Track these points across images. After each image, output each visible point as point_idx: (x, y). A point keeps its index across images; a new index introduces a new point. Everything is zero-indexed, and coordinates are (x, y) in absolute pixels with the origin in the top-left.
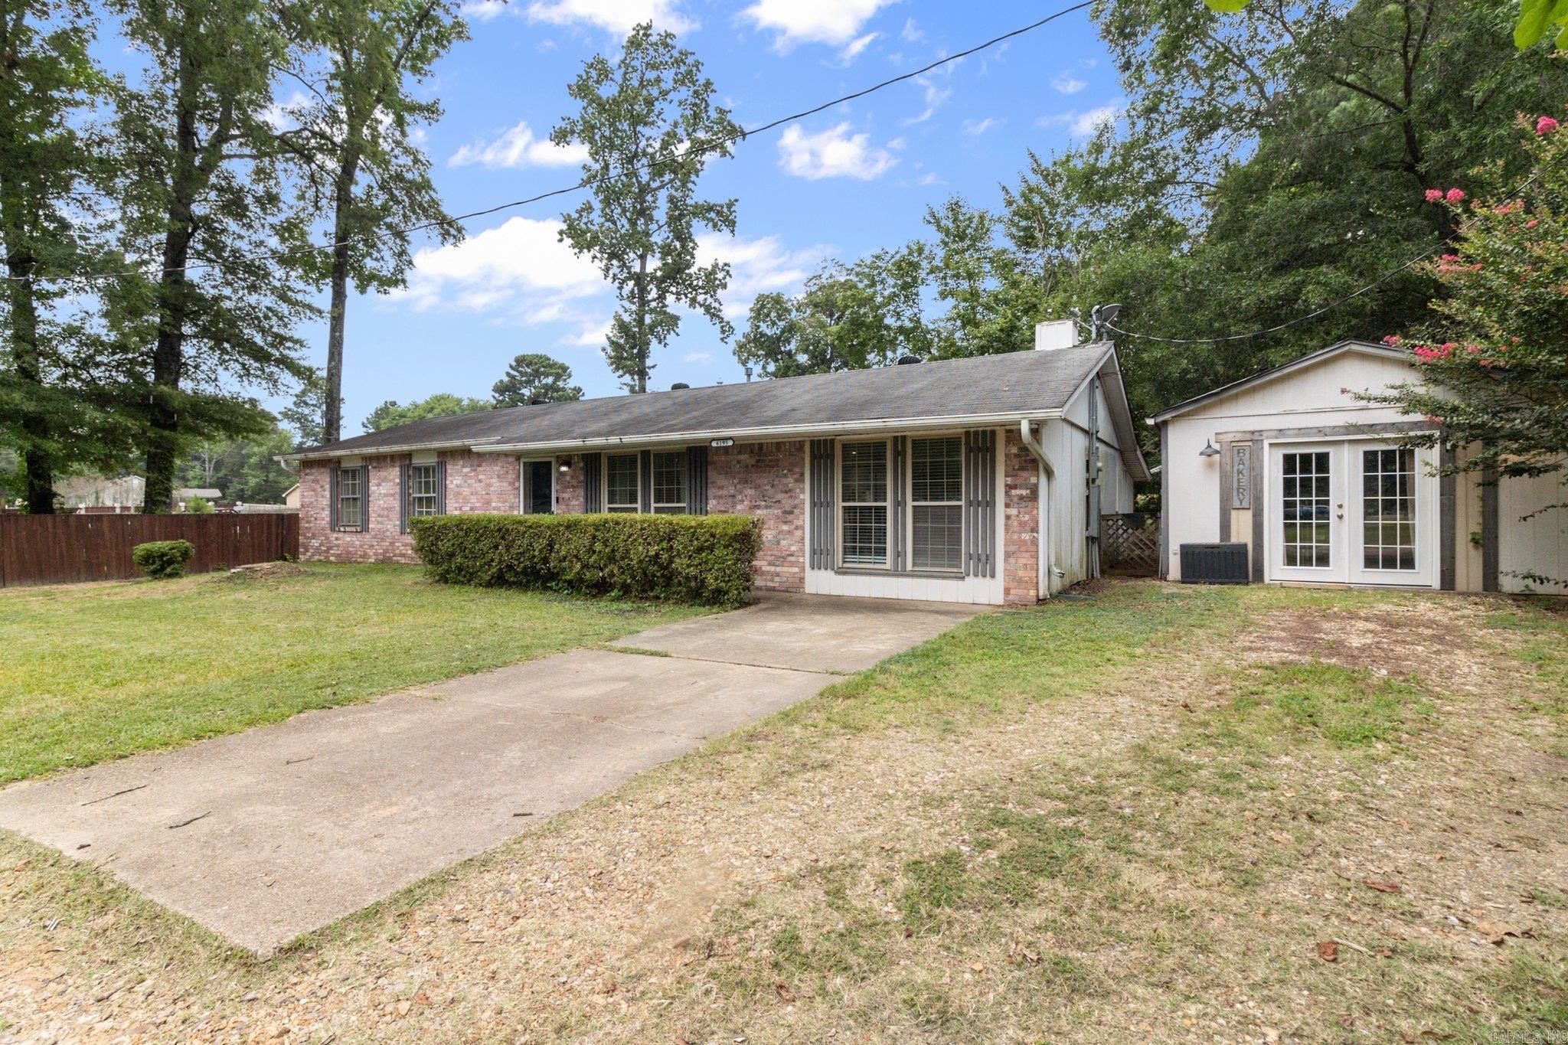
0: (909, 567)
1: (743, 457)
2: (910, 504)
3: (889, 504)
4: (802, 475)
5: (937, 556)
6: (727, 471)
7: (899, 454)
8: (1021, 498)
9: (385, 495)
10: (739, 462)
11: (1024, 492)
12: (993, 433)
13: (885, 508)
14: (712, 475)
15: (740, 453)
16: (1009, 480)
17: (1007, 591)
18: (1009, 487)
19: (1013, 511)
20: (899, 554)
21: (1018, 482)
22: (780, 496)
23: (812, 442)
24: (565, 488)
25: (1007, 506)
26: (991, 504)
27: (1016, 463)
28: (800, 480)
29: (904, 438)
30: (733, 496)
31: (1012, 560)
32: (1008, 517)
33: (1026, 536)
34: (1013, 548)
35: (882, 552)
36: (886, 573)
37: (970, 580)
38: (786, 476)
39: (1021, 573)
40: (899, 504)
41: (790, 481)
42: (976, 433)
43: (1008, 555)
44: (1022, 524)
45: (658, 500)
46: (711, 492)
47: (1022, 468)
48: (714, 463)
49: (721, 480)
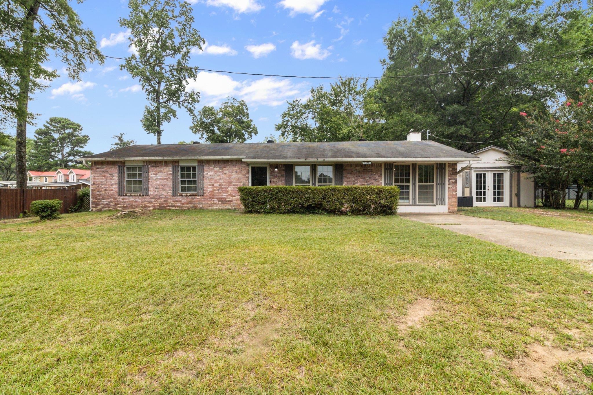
0: (417, 203)
1: (358, 168)
2: (417, 184)
3: (411, 184)
4: (381, 174)
5: (426, 200)
6: (351, 172)
7: (414, 168)
8: (453, 182)
9: (160, 179)
10: (356, 170)
11: (454, 181)
12: (445, 164)
13: (409, 185)
14: (345, 174)
15: (357, 166)
16: (449, 177)
17: (449, 209)
18: (449, 179)
19: (450, 186)
20: (414, 199)
21: (452, 178)
22: (373, 181)
23: (385, 164)
24: (274, 177)
25: (449, 185)
26: (444, 184)
27: (451, 173)
28: (381, 176)
29: (416, 164)
30: (354, 181)
31: (450, 200)
32: (449, 188)
33: (454, 193)
34: (451, 197)
35: (408, 199)
36: (409, 205)
37: (438, 206)
38: (375, 175)
39: (453, 203)
40: (414, 184)
41: (376, 176)
42: (440, 164)
43: (449, 199)
44: (453, 190)
45: (318, 183)
46: (345, 179)
47: (453, 174)
48: (346, 170)
49: (349, 176)
